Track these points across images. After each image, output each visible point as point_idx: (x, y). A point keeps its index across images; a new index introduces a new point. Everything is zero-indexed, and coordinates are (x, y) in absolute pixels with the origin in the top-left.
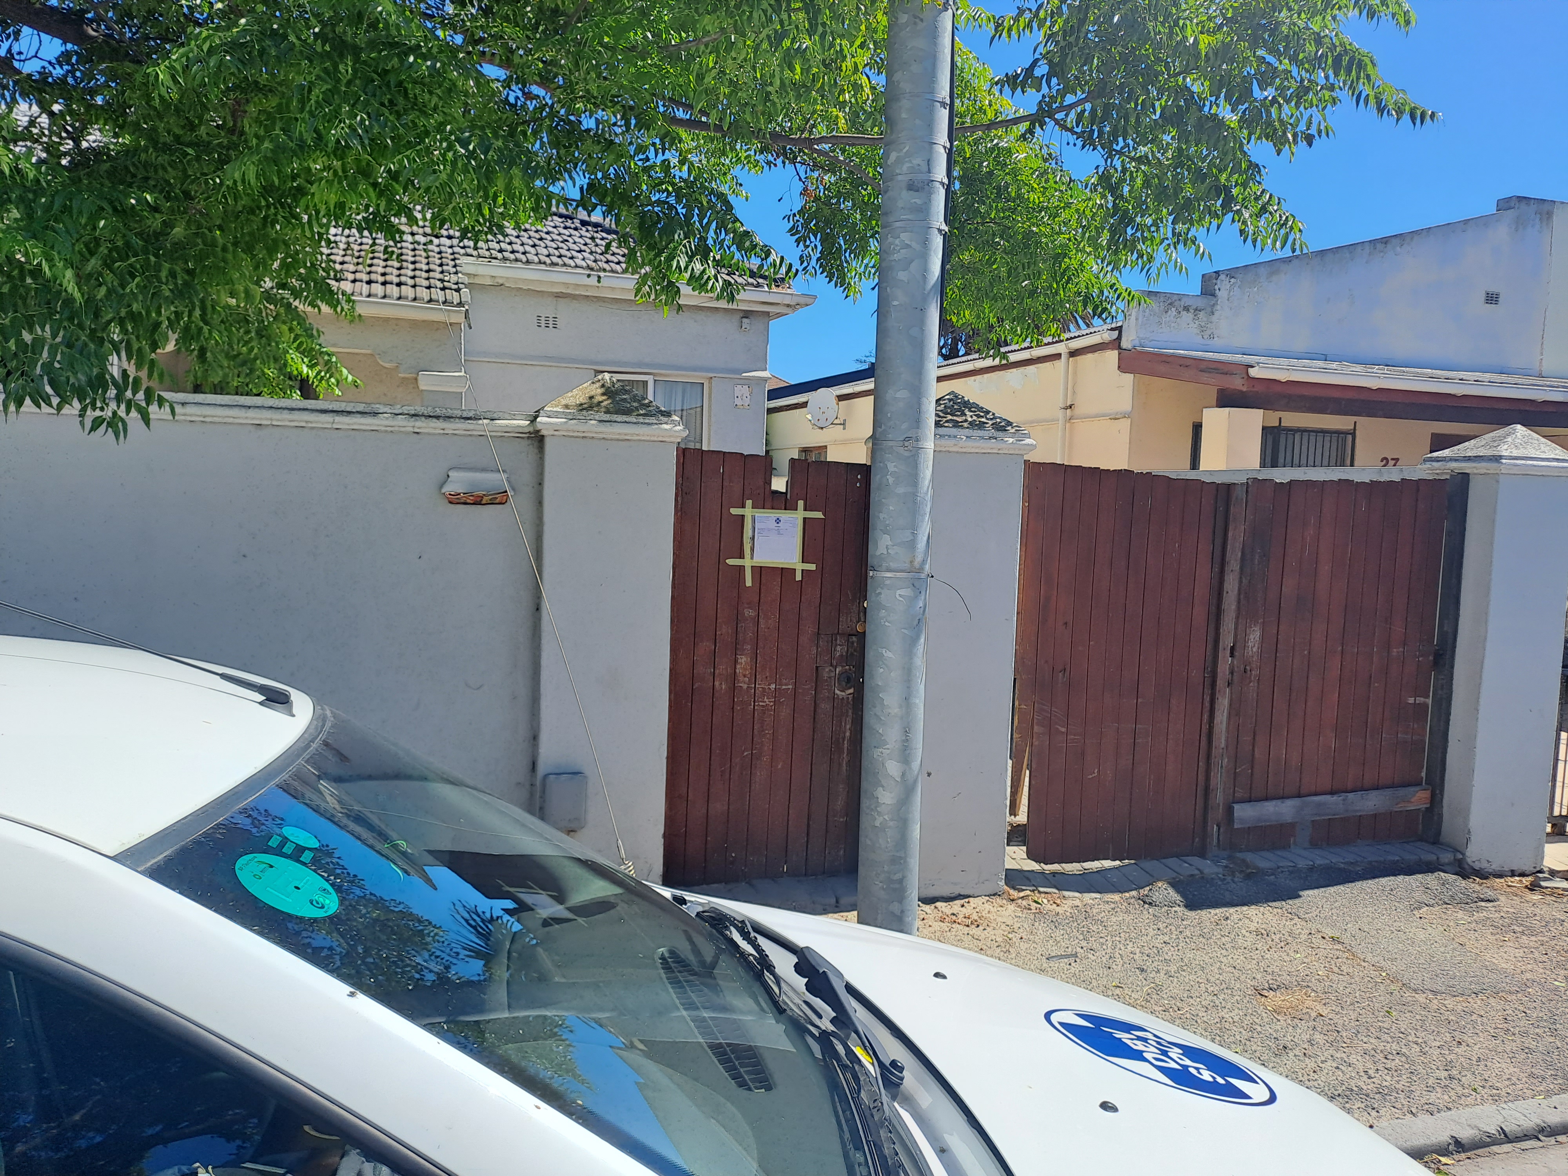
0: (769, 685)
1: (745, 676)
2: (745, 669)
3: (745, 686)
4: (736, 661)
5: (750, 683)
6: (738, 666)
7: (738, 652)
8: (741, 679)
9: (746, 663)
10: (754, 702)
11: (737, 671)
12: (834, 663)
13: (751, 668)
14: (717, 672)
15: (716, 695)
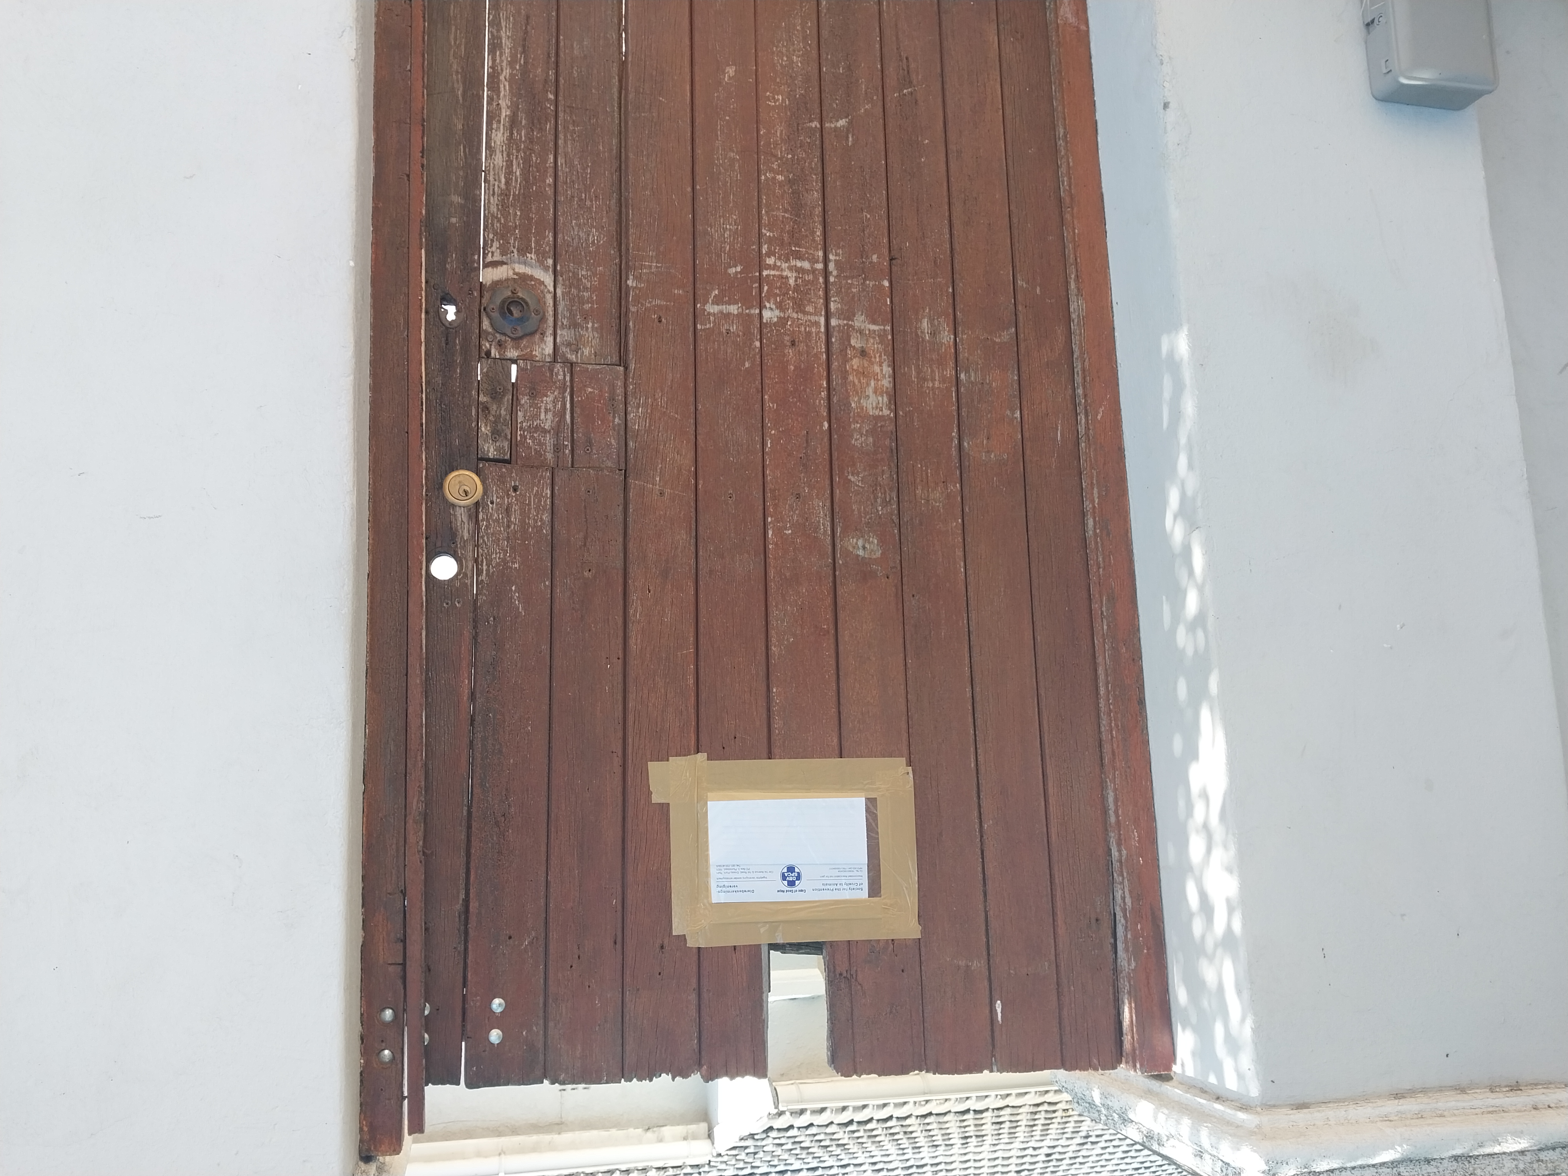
0: (782, 321)
1: (863, 353)
2: (863, 373)
3: (860, 321)
4: (895, 397)
5: (846, 333)
6: (886, 383)
7: (891, 427)
8: (873, 345)
9: (861, 394)
10: (826, 273)
11: (887, 370)
12: (560, 373)
13: (845, 375)
14: (949, 372)
15: (944, 303)
